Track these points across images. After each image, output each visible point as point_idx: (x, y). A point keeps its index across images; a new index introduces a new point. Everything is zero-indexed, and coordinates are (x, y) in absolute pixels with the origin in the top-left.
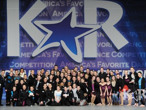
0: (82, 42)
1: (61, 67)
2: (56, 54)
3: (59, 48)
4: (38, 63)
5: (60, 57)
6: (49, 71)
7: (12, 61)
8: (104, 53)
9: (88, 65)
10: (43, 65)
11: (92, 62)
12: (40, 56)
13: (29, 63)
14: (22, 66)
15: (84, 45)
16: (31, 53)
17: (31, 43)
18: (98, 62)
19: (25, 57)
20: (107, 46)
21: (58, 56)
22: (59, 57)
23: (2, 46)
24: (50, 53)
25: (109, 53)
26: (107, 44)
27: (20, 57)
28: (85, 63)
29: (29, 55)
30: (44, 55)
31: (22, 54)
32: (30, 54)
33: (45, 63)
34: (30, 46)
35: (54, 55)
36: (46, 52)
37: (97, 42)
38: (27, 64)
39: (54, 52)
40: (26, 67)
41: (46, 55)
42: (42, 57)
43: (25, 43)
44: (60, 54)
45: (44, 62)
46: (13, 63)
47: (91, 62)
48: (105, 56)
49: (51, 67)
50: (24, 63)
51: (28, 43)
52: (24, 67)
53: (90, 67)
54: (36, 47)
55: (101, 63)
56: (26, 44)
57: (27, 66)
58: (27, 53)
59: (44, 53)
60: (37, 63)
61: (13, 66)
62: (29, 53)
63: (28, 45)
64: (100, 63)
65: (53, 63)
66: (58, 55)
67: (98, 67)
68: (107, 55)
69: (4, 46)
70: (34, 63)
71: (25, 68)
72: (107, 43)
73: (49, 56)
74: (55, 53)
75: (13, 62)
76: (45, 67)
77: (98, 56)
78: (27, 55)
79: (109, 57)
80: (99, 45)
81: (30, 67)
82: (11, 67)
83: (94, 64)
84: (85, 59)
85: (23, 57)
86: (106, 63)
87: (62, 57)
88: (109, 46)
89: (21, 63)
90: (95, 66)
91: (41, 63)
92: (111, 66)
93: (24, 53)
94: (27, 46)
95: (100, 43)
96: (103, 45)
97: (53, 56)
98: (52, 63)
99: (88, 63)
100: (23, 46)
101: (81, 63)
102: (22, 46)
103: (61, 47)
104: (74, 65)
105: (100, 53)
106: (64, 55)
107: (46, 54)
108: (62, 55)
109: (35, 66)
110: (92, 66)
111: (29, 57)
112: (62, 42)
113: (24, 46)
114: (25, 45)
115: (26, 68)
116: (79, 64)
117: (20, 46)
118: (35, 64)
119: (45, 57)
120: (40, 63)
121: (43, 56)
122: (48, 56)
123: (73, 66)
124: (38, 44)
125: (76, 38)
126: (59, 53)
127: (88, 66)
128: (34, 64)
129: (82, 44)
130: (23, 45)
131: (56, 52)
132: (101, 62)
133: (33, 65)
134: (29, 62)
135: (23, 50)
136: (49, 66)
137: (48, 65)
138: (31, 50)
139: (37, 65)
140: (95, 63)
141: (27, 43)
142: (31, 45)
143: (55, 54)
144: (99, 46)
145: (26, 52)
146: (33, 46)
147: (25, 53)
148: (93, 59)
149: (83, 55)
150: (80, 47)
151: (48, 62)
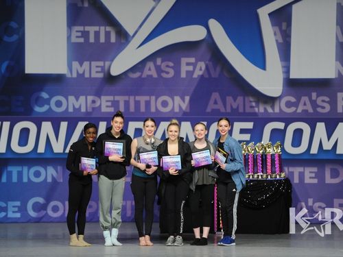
0: (284, 25)
1: (209, 110)
2: (193, 68)
3: (203, 48)
4: (132, 99)
5: (207, 76)
7: (41, 90)
9: (304, 106)
10: (148, 104)
11: (318, 96)
12: (137, 75)
13: (100, 97)
14: (77, 107)
15: (289, 36)
16: (107, 63)
17: (108, 29)
18: (340, 95)
19: (87, 75)
21: (201, 73)
22: (202, 76)
23: (6, 39)
24: (171, 64)
27: (69, 76)
28: (293, 99)
29: (99, 69)
30: (150, 70)
31: (76, 64)
32: (103, 68)
33: (153, 98)
34: (102, 39)
35: (184, 69)
36: (159, 61)
37: (337, 24)
38: (94, 102)
39: (184, 61)
41: (159, 70)
42: (144, 76)
43: (87, 28)
44: (207, 68)
45: (150, 94)
46: (45, 95)
47: (314, 95)
49: (177, 110)
50: (82, 99)
51: (96, 28)
52: (83, 110)
53: (311, 110)
54: (123, 41)
56: (88, 32)
57: (93, 109)
58: (94, 64)
59: (150, 65)
60: (126, 98)
61: (45, 108)
62: (101, 64)
63: (97, 34)
65: (183, 99)
66: (201, 69)
67: (340, 110)
69: (15, 38)
70: (117, 98)
71: (87, 113)
73: (168, 73)
74: (188, 64)
75: (46, 92)
76: (153, 110)
77: (339, 73)
78: (94, 70)
81: (104, 109)
82: (38, 109)
83: (323, 101)
84: (294, 86)
85: (81, 76)
87: (213, 76)
89: (72, 99)
90: (328, 108)
91: (143, 99)
93: (81, 65)
94: (92, 40)
97: (183, 75)
98: (177, 99)
99: (305, 99)
100: (77, 37)
101: (280, 98)
102: (74, 40)
103: (210, 41)
104: (254, 104)
106: (218, 69)
107: (160, 66)
108: (212, 71)
109: (122, 108)
110: (319, 110)
111: (101, 75)
112: (214, 24)
113: (82, 40)
114: (85, 35)
115: (90, 113)
116: (271, 100)
117: (69, 38)
118: (121, 99)
119: (155, 76)
120: (138, 98)
121: (146, 73)
122: (164, 75)
123: (252, 107)
124: (131, 33)
125: (264, 12)
126: (202, 65)
127: (305, 108)
128: (118, 102)
129: (285, 31)
130: (79, 34)
131: (192, 60)
133: (115, 104)
134: (98, 94)
135: (79, 52)
136: (168, 109)
137: (165, 104)
138: (107, 51)
139: (127, 103)
140: (327, 99)
141: (92, 30)
142: (108, 34)
143: (191, 68)
145: (91, 59)
146: (113, 39)
147: (86, 64)
148: (321, 85)
149: (285, 70)
150: (277, 41)
151: (164, 94)
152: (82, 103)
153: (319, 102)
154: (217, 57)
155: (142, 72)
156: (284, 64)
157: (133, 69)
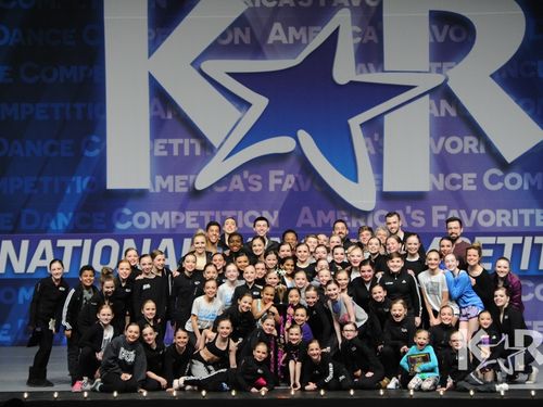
152: (165, 219)
153: (414, 216)
154: (307, 169)
155: (228, 184)
156: (377, 176)
157: (219, 183)
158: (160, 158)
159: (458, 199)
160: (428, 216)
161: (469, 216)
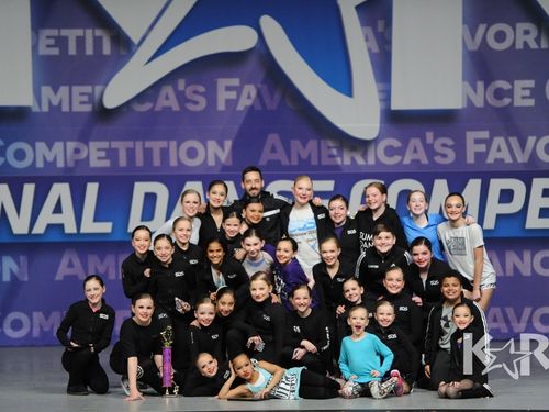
0: (381, 25)
1: (262, 162)
2: (237, 94)
3: (253, 63)
4: (139, 145)
5: (258, 107)
6: (197, 186)
8: (503, 85)
9: (415, 153)
10: (165, 153)
11: (435, 138)
12: (146, 107)
13: (87, 144)
14: (50, 159)
15: (389, 42)
16: (98, 89)
17: (99, 32)
18: (471, 136)
19: (65, 108)
20: (519, 46)
21: (249, 103)
22: (251, 109)
24: (201, 89)
25: (531, 83)
26: (523, 35)
27: (36, 109)
28: (396, 143)
29: (85, 98)
30: (168, 99)
31: (46, 91)
32: (91, 96)
33: (173, 144)
34: (89, 51)
35: (223, 96)
36: (181, 84)
37: (465, 22)
38: (77, 151)
39: (222, 83)
40: (71, 164)
41: (181, 97)
42: (158, 108)
43: (64, 32)
44: (259, 94)
45: (168, 139)
47: (429, 136)
48: (507, 101)
49: (211, 162)
50: (58, 146)
51: (79, 32)
52: (60, 164)
53: (425, 161)
54: (123, 52)
55: (488, 143)
56: (66, 39)
57: (77, 162)
58: (77, 89)
59: (168, 90)
60: (130, 144)
62: (88, 89)
63: (81, 41)
64: (478, 141)
65: (222, 145)
66: (249, 97)
67: (470, 159)
68: (521, 94)
70: (115, 144)
71: (66, 168)
72: (521, 27)
73: (196, 103)
74: (228, 89)
76: (173, 162)
77: (469, 102)
78: (77, 99)
79: (531, 103)
80: (473, 36)
81: (94, 163)
83: (444, 145)
84: (397, 120)
85: (55, 109)
86: (514, 141)
87: (268, 107)
88: (533, 45)
89: (41, 146)
90: (451, 156)
91: (156, 146)
92: (542, 155)
93: (56, 90)
94: (72, 50)
95: (481, 29)
96: (500, 37)
97: (221, 106)
98: (212, 145)
99: (415, 142)
100: (49, 46)
101: (375, 141)
102: (43, 51)
103: (262, 52)
104: (334, 152)
105: (480, 85)
106: (277, 96)
107: (184, 92)
108: (267, 100)
109: (123, 162)
110: (438, 159)
111: (88, 108)
112: (269, 24)
113: (55, 51)
114: (61, 42)
115: (71, 170)
116: (361, 145)
117: (35, 47)
118: (121, 146)
119: (176, 107)
120: (148, 144)
121: (162, 103)
122: (191, 107)
123: (332, 156)
124: (136, 40)
126: (251, 90)
127: (415, 157)
128: (117, 150)
129: (383, 33)
130: (52, 42)
131: (235, 82)
132: (485, 135)
133: (112, 154)
134: (85, 138)
135: (51, 71)
136: (197, 162)
137: (192, 153)
138: (98, 69)
139: (131, 153)
140: (450, 142)
141: (72, 34)
142: (98, 42)
143: (233, 95)
144: (474, 46)
145: (71, 83)
146: (107, 49)
147: (64, 90)
148: (441, 120)
149: (383, 96)
150: (369, 50)
151: (191, 138)
152: (58, 153)
153: (438, 147)
154: (274, 76)
155: (155, 102)
156: (382, 86)
157: (141, 97)
158: (49, 58)
159: (506, 121)
160: (460, 148)
161: (523, 145)
